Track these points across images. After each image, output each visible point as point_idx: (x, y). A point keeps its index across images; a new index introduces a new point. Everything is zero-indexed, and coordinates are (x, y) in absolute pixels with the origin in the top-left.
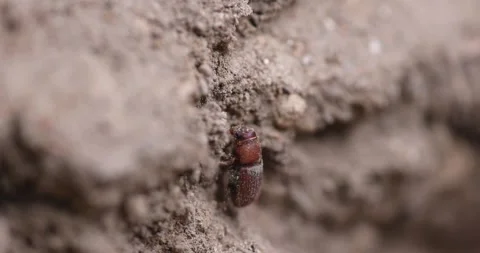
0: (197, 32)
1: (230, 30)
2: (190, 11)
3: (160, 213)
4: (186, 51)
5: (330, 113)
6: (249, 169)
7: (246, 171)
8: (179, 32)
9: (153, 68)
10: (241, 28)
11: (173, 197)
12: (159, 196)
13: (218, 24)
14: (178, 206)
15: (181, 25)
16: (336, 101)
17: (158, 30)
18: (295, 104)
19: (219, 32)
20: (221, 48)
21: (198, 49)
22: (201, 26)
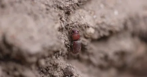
0: (60, 8)
1: (71, 8)
2: (58, 2)
3: (49, 64)
4: (57, 14)
5: (102, 33)
6: (76, 42)
7: (75, 42)
8: (55, 8)
9: (47, 19)
10: (74, 7)
11: (53, 59)
12: (49, 59)
13: (67, 6)
14: (55, 62)
15: (56, 6)
16: (104, 30)
17: (48, 8)
18: (91, 31)
19: (67, 8)
20: (68, 13)
21: (61, 14)
22: (62, 6)
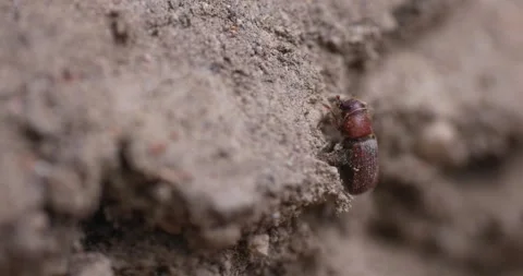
0: (331, 48)
1: (370, 48)
2: (324, 24)
3: (284, 252)
4: (319, 69)
5: (482, 144)
7: (359, 147)
8: (310, 47)
9: (280, 88)
11: (301, 235)
12: (285, 234)
13: (356, 39)
14: (305, 245)
15: (314, 40)
16: (488, 130)
17: (288, 46)
18: (442, 132)
19: (357, 48)
20: (357, 66)
21: (331, 67)
22: (336, 40)
